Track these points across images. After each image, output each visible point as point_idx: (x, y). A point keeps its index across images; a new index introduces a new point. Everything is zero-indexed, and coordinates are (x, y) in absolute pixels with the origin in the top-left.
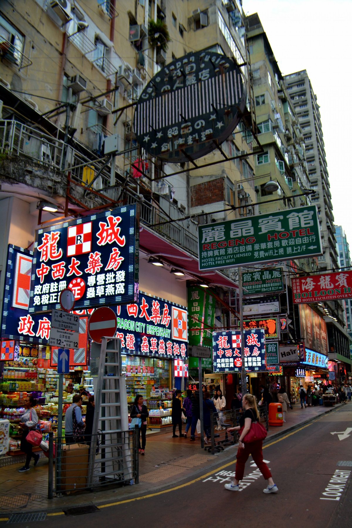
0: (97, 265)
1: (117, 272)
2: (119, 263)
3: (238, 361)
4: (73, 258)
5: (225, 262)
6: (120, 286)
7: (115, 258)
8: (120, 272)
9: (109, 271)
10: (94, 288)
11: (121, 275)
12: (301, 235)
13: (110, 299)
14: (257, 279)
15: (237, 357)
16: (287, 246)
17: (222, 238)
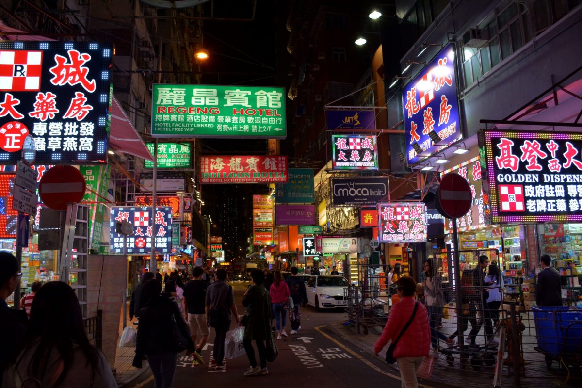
0: (49, 109)
1: (82, 124)
2: (85, 112)
3: (140, 241)
4: (7, 94)
5: (184, 130)
6: (86, 141)
7: (79, 105)
8: (87, 124)
9: (69, 120)
10: (44, 139)
11: (88, 128)
12: (267, 114)
13: (70, 156)
14: (162, 152)
15: (139, 236)
16: (252, 124)
17: (181, 102)
